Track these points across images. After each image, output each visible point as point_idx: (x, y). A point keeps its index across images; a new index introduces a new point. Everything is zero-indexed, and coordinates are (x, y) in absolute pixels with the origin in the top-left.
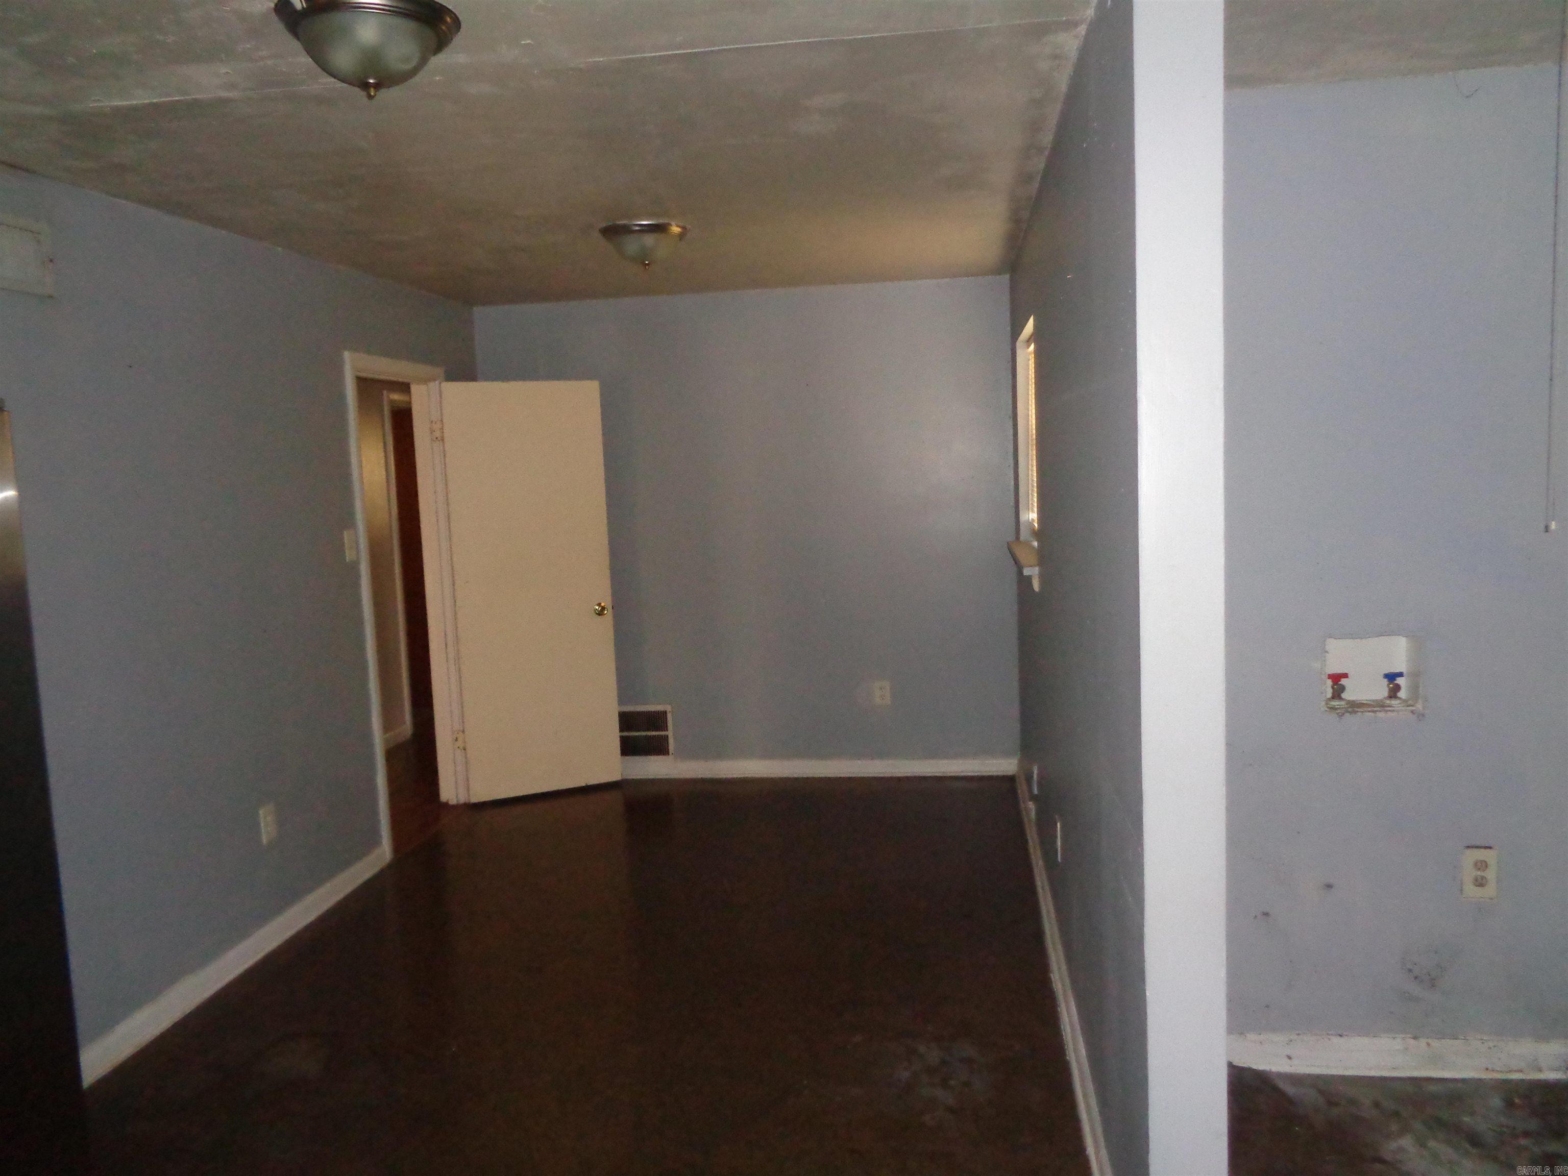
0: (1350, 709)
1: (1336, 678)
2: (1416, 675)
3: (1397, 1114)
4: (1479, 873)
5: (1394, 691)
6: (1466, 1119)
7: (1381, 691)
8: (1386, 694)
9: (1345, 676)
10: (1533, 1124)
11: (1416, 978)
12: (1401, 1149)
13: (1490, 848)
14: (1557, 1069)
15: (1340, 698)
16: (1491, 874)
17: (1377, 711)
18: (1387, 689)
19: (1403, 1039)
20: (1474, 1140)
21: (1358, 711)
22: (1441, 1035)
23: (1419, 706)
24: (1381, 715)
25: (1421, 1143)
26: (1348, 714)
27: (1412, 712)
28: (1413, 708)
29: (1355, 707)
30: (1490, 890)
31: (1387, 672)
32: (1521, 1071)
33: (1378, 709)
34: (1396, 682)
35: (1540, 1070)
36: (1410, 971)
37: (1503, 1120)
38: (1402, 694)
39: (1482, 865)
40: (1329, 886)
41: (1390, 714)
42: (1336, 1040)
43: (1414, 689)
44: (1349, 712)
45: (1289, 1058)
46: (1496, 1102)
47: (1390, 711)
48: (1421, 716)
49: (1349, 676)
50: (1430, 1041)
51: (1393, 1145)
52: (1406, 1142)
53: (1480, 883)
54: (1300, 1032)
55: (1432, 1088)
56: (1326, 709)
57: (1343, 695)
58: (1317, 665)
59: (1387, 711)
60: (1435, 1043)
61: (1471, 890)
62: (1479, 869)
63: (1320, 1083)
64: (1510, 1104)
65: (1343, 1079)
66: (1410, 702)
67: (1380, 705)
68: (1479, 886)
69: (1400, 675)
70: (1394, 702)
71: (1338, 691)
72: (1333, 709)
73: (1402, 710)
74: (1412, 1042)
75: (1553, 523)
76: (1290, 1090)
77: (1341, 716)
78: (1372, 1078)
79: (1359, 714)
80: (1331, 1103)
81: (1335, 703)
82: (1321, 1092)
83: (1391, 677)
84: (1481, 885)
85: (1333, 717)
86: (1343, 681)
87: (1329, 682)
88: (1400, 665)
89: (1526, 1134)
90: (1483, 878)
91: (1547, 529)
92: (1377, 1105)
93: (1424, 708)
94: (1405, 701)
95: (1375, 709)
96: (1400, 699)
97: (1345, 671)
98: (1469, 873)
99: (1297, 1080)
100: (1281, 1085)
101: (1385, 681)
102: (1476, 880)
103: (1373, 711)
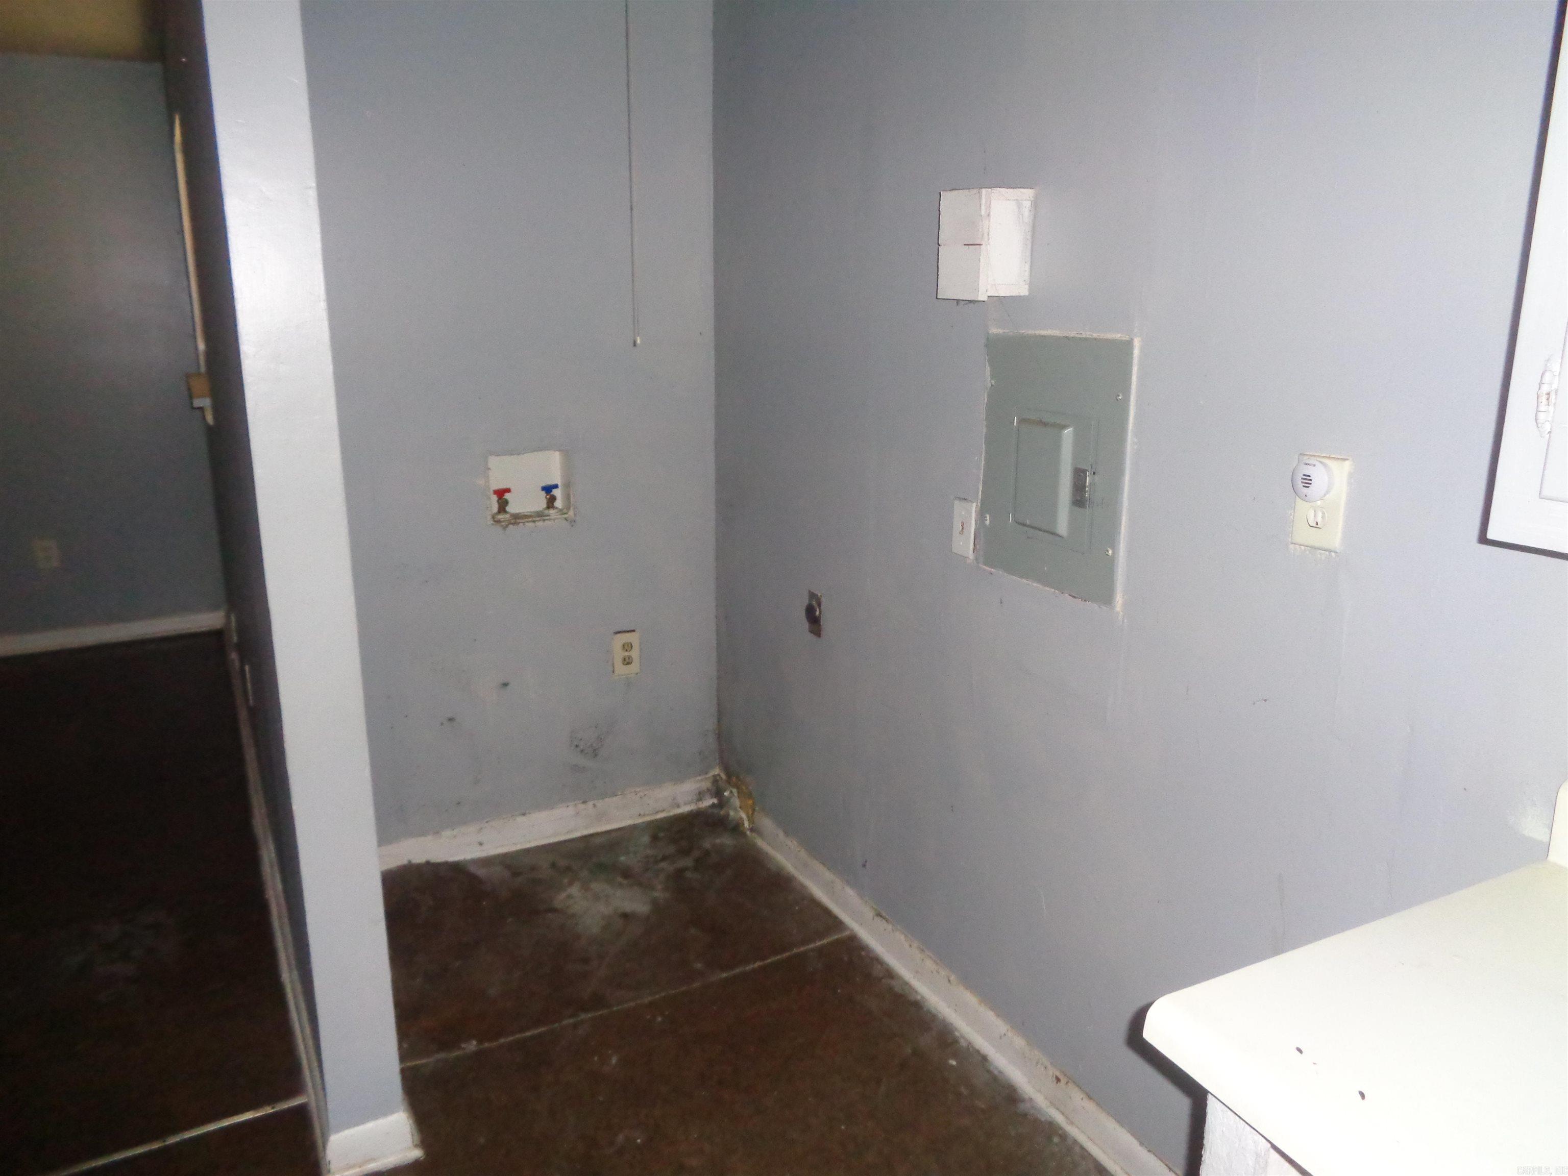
0: (512, 521)
1: (501, 493)
2: (568, 485)
3: (568, 869)
4: (627, 654)
5: (551, 501)
6: (622, 858)
7: (540, 502)
8: (545, 506)
9: (508, 490)
10: (671, 849)
11: (582, 751)
12: (570, 897)
13: (634, 631)
14: (689, 803)
15: (505, 512)
16: (635, 654)
17: (537, 521)
18: (545, 501)
19: (576, 805)
20: (627, 873)
21: (520, 522)
22: (603, 796)
23: (571, 513)
24: (540, 524)
25: (585, 888)
26: (511, 526)
27: (566, 519)
28: (566, 516)
29: (517, 518)
30: (634, 667)
31: (544, 485)
32: (663, 811)
33: (538, 519)
34: (551, 493)
35: (678, 806)
36: (577, 746)
37: (649, 852)
38: (559, 504)
39: (628, 647)
40: (505, 685)
41: (547, 522)
42: (520, 819)
43: (567, 497)
44: (512, 524)
45: (481, 844)
46: (646, 839)
47: (547, 520)
48: (573, 522)
49: (512, 490)
50: (596, 802)
51: (563, 896)
52: (574, 890)
53: (627, 661)
54: (488, 820)
55: (598, 841)
56: (493, 523)
57: (508, 509)
58: (481, 482)
59: (544, 520)
60: (600, 804)
61: (621, 669)
62: (627, 650)
63: (507, 861)
64: (655, 838)
65: (527, 851)
66: (565, 511)
67: (540, 515)
68: (626, 665)
69: (556, 486)
70: (552, 511)
71: (503, 506)
72: (498, 522)
73: (556, 518)
74: (582, 806)
75: (638, 338)
76: (481, 872)
77: (505, 528)
78: (550, 845)
79: (521, 524)
80: (516, 874)
81: (501, 517)
82: (508, 867)
83: (548, 489)
84: (628, 664)
85: (498, 529)
86: (507, 496)
87: (495, 498)
88: (556, 478)
89: (664, 858)
90: (629, 657)
91: (635, 344)
92: (553, 865)
93: (575, 515)
94: (561, 510)
95: (534, 519)
96: (557, 508)
97: (508, 487)
98: (619, 654)
99: (487, 862)
100: (473, 869)
101: (543, 493)
102: (624, 659)
103: (534, 522)
